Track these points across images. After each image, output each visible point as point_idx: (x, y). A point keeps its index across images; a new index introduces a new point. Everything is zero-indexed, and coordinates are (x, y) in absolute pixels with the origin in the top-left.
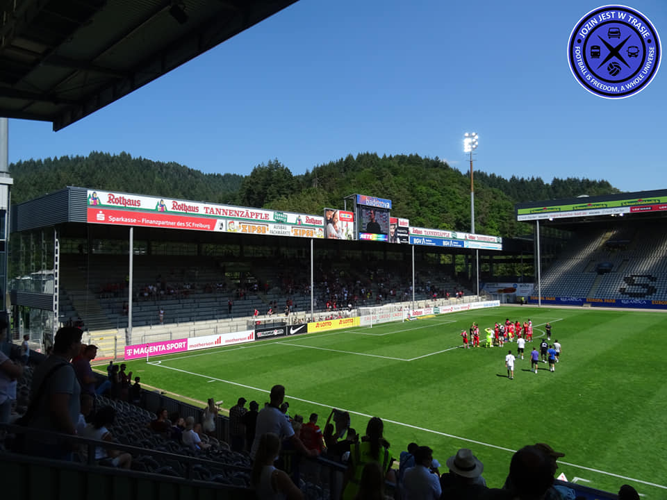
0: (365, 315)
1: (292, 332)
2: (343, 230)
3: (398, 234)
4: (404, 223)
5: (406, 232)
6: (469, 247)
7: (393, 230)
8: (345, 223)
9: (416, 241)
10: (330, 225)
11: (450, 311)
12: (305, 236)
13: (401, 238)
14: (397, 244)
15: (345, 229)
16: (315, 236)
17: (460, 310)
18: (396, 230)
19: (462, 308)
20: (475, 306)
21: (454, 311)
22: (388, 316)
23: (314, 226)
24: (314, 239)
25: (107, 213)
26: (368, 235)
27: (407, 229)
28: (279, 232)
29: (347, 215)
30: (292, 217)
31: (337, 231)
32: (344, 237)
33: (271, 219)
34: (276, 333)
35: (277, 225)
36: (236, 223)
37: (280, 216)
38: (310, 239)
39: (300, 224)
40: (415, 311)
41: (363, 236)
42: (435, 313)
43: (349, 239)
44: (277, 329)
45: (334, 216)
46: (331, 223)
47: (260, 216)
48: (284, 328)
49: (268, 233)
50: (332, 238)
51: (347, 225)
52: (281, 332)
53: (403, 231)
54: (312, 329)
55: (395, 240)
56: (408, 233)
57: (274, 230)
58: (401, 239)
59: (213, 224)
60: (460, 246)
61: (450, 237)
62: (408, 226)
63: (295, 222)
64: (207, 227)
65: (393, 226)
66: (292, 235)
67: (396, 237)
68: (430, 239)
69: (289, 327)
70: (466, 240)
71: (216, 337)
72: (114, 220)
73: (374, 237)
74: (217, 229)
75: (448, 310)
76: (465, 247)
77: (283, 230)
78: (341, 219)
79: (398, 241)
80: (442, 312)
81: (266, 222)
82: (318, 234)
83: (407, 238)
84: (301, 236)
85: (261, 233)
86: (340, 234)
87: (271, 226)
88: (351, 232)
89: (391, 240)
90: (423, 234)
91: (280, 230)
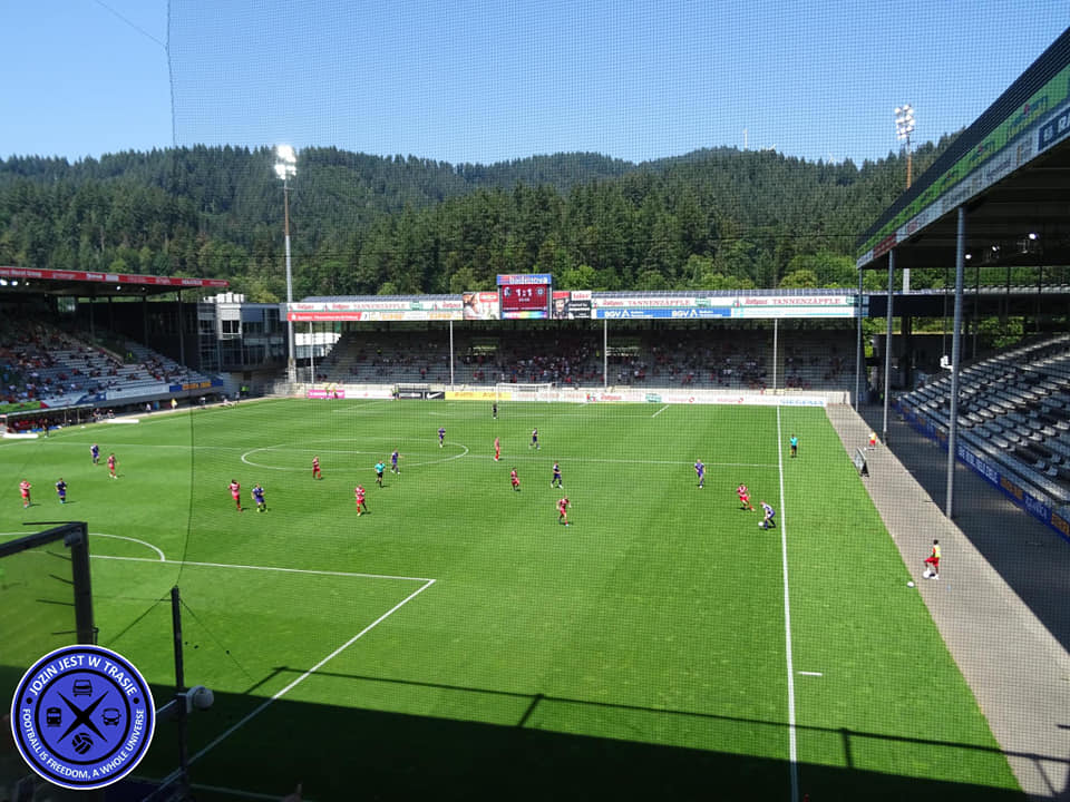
1: (429, 396)
2: (484, 311)
3: (570, 310)
4: (582, 296)
5: (587, 305)
7: (562, 305)
9: (610, 315)
10: (468, 308)
12: (442, 319)
14: (568, 320)
16: (453, 319)
18: (566, 305)
20: (757, 400)
23: (452, 309)
25: (297, 315)
27: (588, 302)
29: (490, 296)
30: (427, 305)
31: (477, 312)
32: (486, 317)
33: (408, 308)
34: (413, 395)
36: (377, 313)
37: (415, 305)
38: (449, 321)
39: (436, 309)
44: (416, 393)
45: (472, 299)
50: (470, 319)
52: (419, 395)
53: (579, 305)
55: (566, 316)
56: (590, 306)
59: (359, 315)
60: (718, 316)
61: (691, 305)
62: (589, 298)
63: (431, 308)
64: (355, 318)
65: (562, 301)
66: (428, 319)
67: (566, 312)
70: (738, 306)
71: (364, 392)
72: (301, 318)
74: (362, 319)
76: (733, 316)
78: (482, 301)
79: (571, 316)
83: (587, 312)
86: (481, 315)
89: (558, 317)
90: (625, 305)
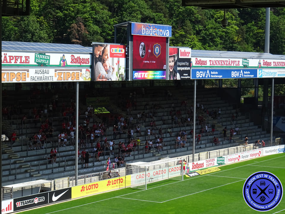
0: (137, 172)
1: (54, 199)
2: (113, 69)
3: (178, 69)
4: (185, 53)
5: (188, 64)
6: (264, 77)
7: (172, 64)
8: (116, 59)
9: (200, 75)
10: (99, 64)
11: (237, 161)
12: (70, 80)
13: (182, 73)
14: (176, 80)
15: (116, 67)
16: (81, 80)
17: (249, 158)
18: (175, 64)
19: (252, 155)
20: (266, 152)
21: (241, 160)
22: (163, 172)
23: (80, 66)
24: (80, 83)
26: (143, 74)
27: (189, 60)
28: (41, 78)
29: (118, 49)
30: (55, 59)
31: (107, 71)
32: (114, 78)
33: (32, 62)
35: (38, 69)
38: (76, 82)
39: (64, 66)
40: (195, 163)
41: (138, 75)
42: (219, 164)
43: (120, 80)
44: (38, 196)
45: (103, 52)
46: (100, 61)
47: (19, 60)
48: (45, 195)
49: (28, 80)
50: (101, 80)
51: (118, 62)
53: (184, 64)
54: (77, 194)
55: (175, 76)
56: (190, 66)
57: (35, 75)
58: (181, 75)
60: (252, 76)
61: (241, 65)
63: (58, 64)
65: (172, 59)
66: (55, 80)
67: (175, 72)
68: (215, 71)
69: (51, 194)
70: (260, 67)
73: (150, 75)
75: (235, 159)
76: (258, 76)
77: (46, 75)
78: (112, 55)
79: (178, 77)
80: (227, 163)
81: (26, 65)
82: (85, 76)
83: (188, 72)
84: (66, 81)
85: (21, 82)
86: (110, 74)
87: (32, 71)
88: (122, 71)
89: (170, 77)
90: (208, 64)
91: (42, 75)
